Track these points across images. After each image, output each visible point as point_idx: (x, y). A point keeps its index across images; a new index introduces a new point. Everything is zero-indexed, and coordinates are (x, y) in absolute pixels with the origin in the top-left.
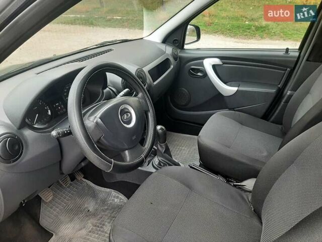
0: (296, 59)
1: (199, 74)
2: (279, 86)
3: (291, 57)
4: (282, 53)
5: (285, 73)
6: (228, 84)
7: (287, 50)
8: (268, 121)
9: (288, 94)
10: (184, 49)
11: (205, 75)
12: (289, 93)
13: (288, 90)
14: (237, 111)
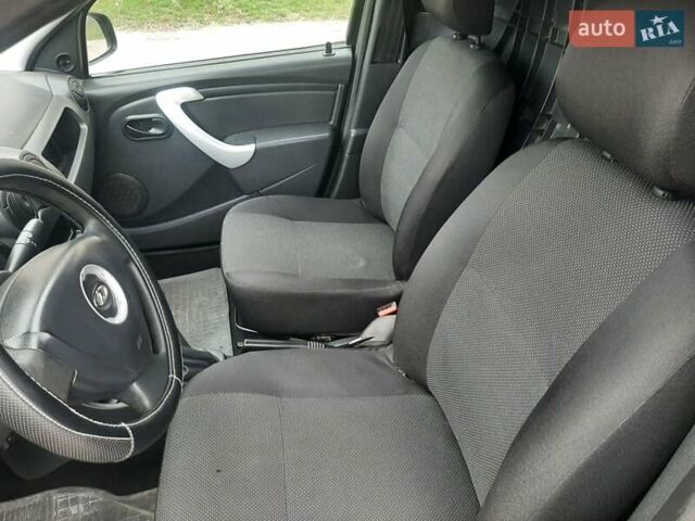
0: (350, 63)
1: (153, 131)
2: (331, 123)
3: (340, 60)
4: (320, 55)
5: (336, 95)
6: (228, 139)
7: (329, 47)
8: (328, 196)
9: (352, 135)
10: (91, 78)
11: (170, 129)
12: (353, 132)
13: (349, 129)
14: (266, 194)
